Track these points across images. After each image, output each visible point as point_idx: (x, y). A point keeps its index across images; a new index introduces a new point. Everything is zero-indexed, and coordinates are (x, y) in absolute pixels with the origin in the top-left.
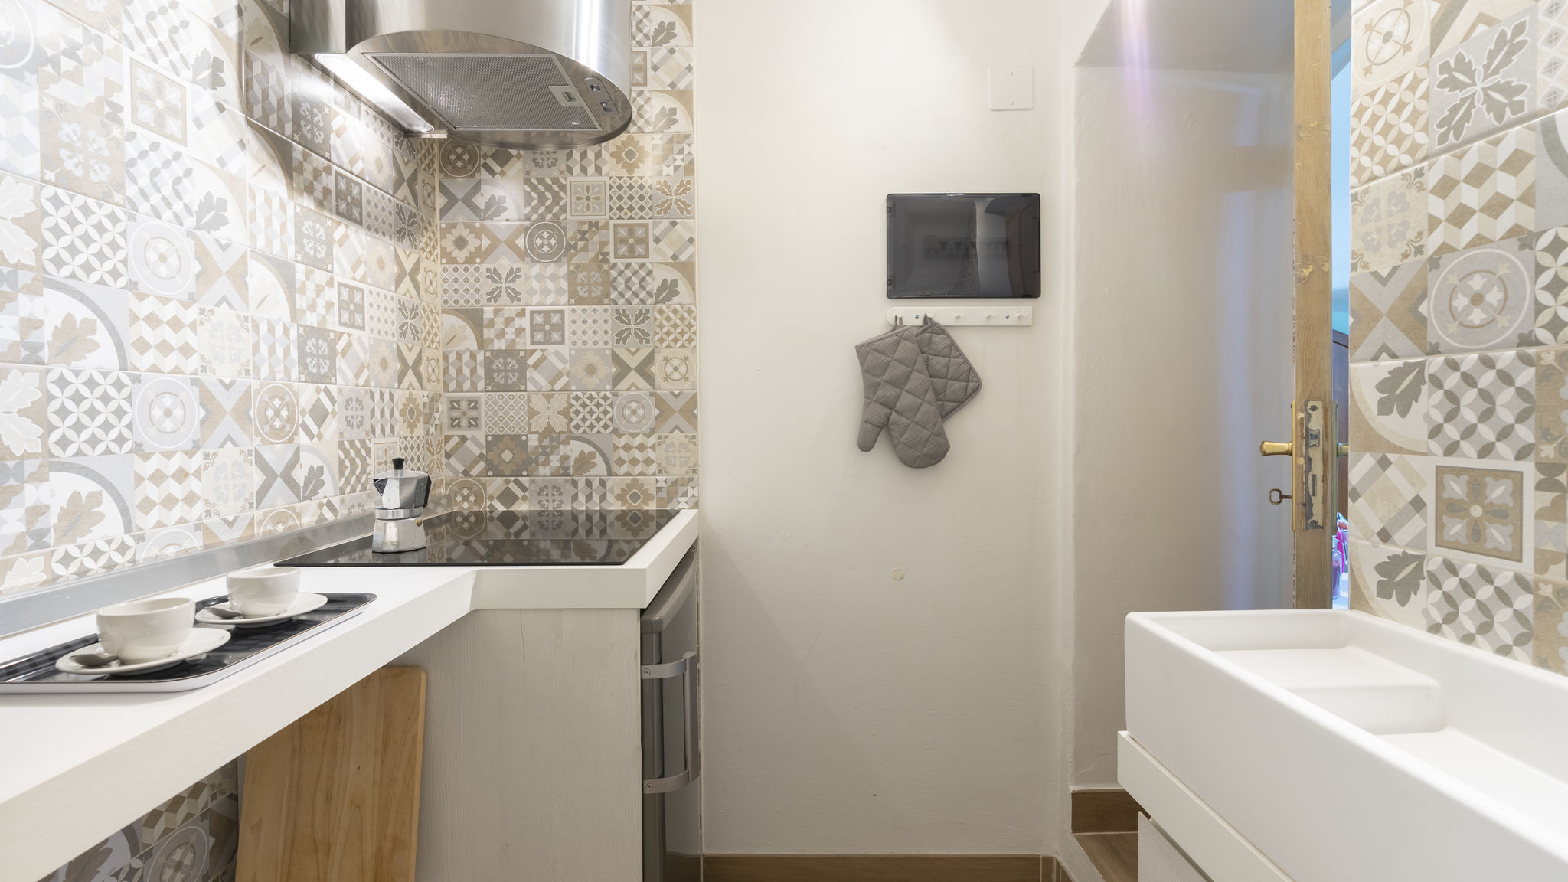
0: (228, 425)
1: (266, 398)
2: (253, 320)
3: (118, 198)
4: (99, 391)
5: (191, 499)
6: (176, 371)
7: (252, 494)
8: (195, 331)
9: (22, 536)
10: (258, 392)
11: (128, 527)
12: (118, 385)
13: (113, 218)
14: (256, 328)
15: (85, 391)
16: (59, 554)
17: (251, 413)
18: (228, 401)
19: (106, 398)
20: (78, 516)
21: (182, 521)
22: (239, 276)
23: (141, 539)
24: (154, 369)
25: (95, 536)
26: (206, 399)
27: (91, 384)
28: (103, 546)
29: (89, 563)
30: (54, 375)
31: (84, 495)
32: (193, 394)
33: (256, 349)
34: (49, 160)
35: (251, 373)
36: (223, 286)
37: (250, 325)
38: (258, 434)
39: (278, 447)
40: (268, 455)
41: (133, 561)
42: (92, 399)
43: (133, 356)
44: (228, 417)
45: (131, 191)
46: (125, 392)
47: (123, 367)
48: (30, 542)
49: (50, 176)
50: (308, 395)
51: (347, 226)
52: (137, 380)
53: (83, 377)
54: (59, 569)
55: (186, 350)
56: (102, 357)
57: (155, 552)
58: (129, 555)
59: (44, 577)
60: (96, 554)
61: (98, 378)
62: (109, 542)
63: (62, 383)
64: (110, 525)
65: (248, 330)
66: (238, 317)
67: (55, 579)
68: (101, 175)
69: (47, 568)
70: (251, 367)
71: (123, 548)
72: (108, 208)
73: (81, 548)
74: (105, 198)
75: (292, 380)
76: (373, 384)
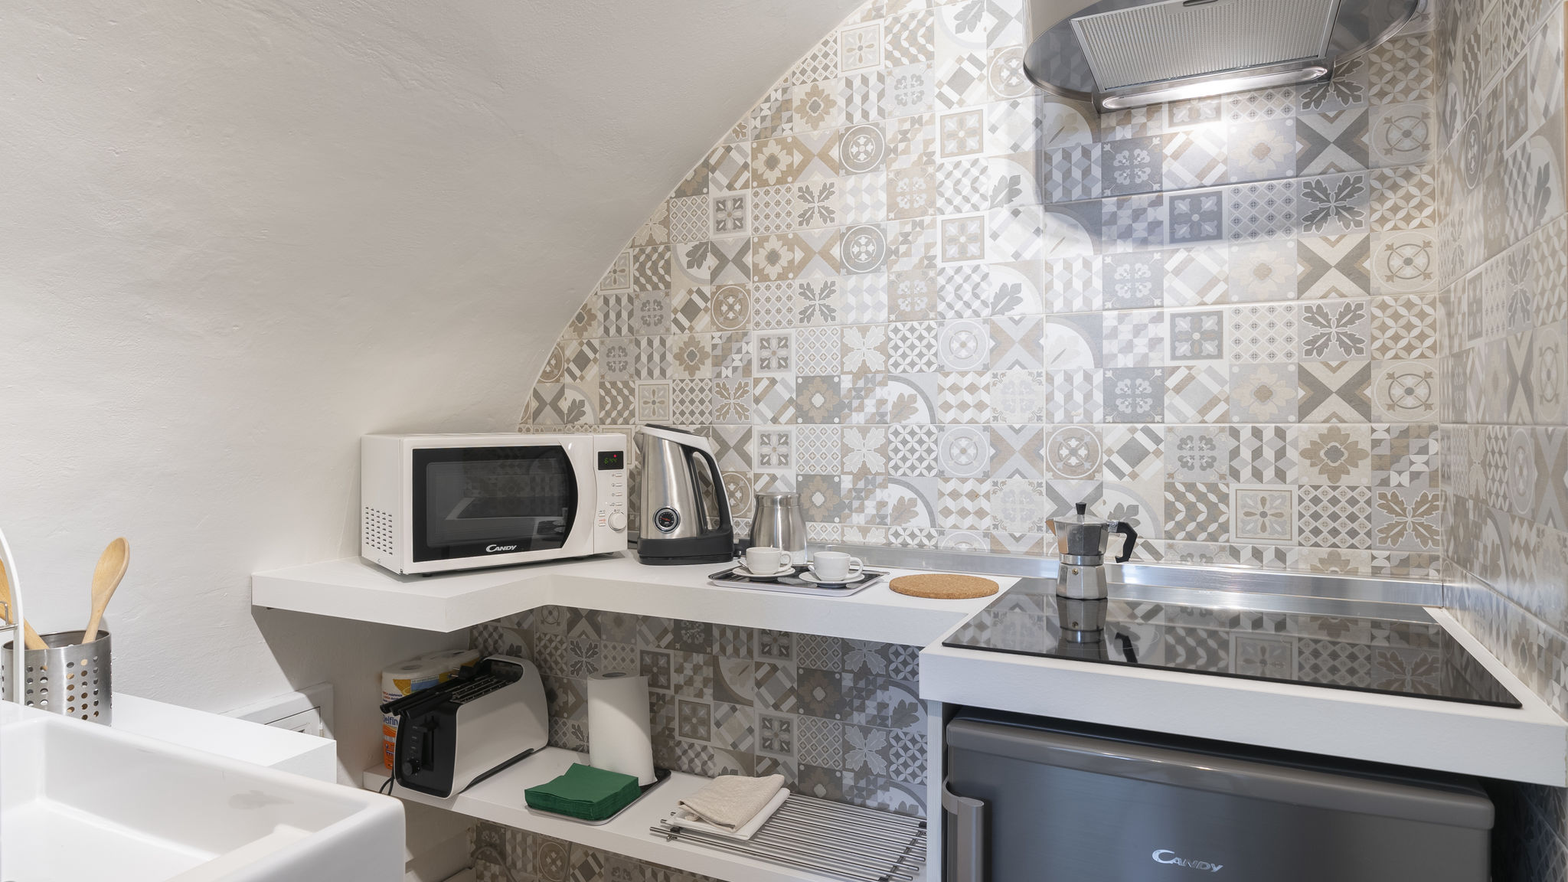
0: (1017, 461)
1: (1060, 439)
2: (1047, 374)
3: (932, 315)
4: (917, 438)
5: (981, 513)
6: (972, 421)
7: (1041, 520)
8: (988, 391)
9: (874, 516)
10: (1049, 434)
11: (933, 524)
12: (929, 433)
13: (929, 329)
14: (1050, 379)
15: (908, 438)
16: (892, 531)
17: (1042, 452)
18: (1017, 443)
19: (921, 442)
20: (903, 511)
21: (972, 528)
22: (1032, 342)
23: (942, 533)
24: (955, 421)
25: (913, 524)
26: (996, 440)
27: (912, 433)
28: (917, 532)
29: (909, 540)
30: (892, 430)
31: (906, 499)
32: (985, 438)
33: (1050, 398)
34: (892, 309)
35: (1044, 418)
36: (1016, 352)
37: (1043, 379)
38: (1049, 469)
39: (1073, 482)
40: (1060, 488)
41: (936, 546)
42: (912, 442)
43: (940, 414)
44: (1017, 455)
45: (941, 307)
46: (933, 438)
47: (933, 422)
48: (878, 520)
49: (893, 317)
50: (1116, 435)
51: (1189, 250)
52: (941, 429)
53: (908, 430)
54: (892, 539)
55: (981, 406)
56: (921, 416)
57: (951, 544)
58: (933, 542)
59: (885, 541)
60: (913, 535)
61: (917, 430)
62: (921, 530)
63: (896, 433)
64: (921, 520)
65: (1040, 383)
66: (1030, 374)
67: (890, 544)
68: (922, 304)
69: (886, 537)
70: (1044, 414)
71: (929, 537)
72: (926, 323)
73: (905, 530)
74: (925, 317)
75: (1095, 421)
76: (1236, 419)
